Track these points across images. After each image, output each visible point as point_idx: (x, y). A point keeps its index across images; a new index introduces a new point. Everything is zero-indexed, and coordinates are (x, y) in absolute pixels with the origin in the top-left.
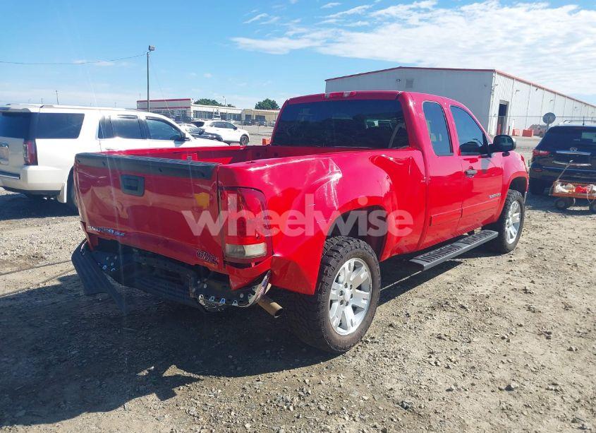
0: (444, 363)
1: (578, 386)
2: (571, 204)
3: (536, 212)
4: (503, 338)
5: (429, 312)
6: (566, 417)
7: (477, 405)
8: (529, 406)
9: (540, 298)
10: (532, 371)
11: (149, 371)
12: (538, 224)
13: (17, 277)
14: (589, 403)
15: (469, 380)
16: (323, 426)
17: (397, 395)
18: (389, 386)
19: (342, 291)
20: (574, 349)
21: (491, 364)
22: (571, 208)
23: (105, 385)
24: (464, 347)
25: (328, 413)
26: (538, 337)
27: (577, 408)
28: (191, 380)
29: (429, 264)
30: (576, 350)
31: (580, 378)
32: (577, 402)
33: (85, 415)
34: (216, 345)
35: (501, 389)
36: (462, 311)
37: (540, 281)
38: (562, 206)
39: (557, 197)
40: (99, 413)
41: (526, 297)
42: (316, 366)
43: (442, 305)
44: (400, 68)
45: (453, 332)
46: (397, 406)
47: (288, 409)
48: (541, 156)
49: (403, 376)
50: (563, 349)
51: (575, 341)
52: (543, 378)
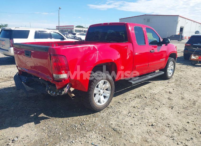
0: (133, 116)
1: (177, 125)
2: (197, 63)
3: (184, 66)
4: (156, 108)
5: (133, 99)
6: (169, 135)
7: (140, 130)
8: (157, 131)
9: (174, 95)
10: (162, 120)
11: (34, 115)
12: (183, 70)
13: (3, 83)
14: (179, 131)
15: (140, 122)
16: (85, 135)
17: (113, 126)
18: (111, 123)
19: (99, 91)
20: (180, 112)
21: (149, 117)
22: (197, 64)
23: (19, 119)
24: (142, 111)
25: (88, 131)
26: (169, 108)
27: (174, 133)
28: (46, 118)
29: (134, 82)
30: (181, 113)
31: (179, 122)
32: (175, 131)
33: (10, 128)
34: (58, 107)
35: (149, 125)
36: (145, 99)
37: (176, 89)
38: (194, 64)
39: (192, 60)
40: (14, 128)
41: (169, 94)
42: (89, 115)
43: (139, 97)
44: (145, 15)
45: (139, 106)
46: (112, 129)
47: (75, 129)
48: (188, 46)
49: (117, 120)
50: (176, 112)
51: (181, 110)
52: (165, 122)
